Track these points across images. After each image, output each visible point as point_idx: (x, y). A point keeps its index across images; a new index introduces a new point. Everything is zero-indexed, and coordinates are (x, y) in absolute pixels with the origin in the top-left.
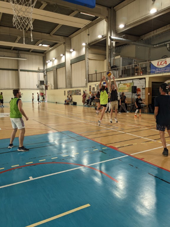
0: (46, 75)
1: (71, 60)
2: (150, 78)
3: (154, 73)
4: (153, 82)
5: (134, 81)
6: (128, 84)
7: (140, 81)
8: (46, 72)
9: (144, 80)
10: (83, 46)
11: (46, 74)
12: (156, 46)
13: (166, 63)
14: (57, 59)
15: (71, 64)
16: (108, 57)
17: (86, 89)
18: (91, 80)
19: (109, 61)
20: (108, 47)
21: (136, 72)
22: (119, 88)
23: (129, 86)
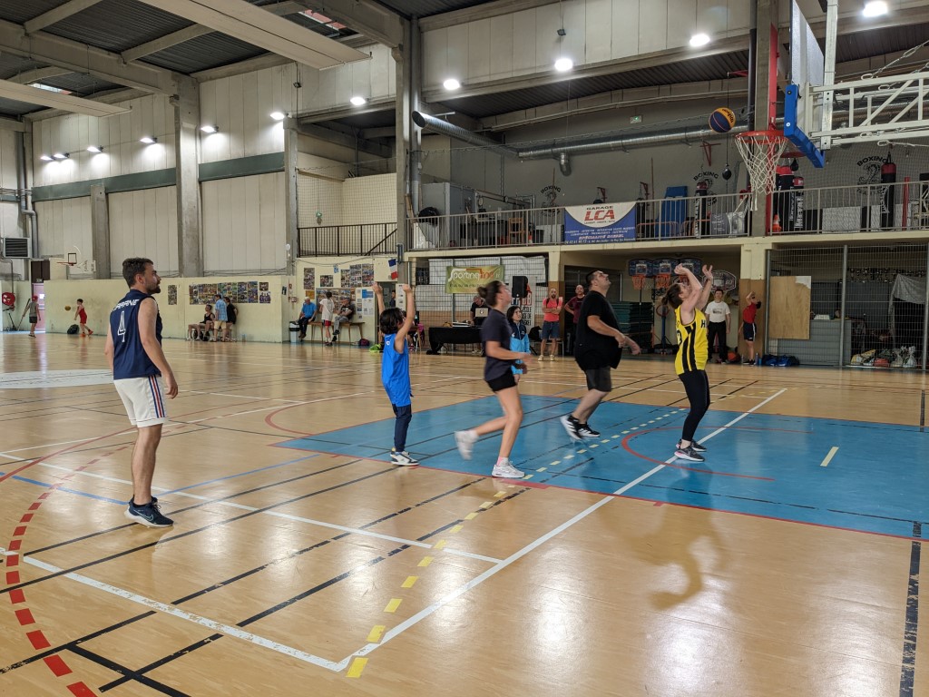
0: (31, 215)
1: (201, 167)
2: (562, 253)
3: (575, 240)
4: (567, 268)
5: (505, 262)
6: (486, 270)
7: (528, 261)
8: (33, 203)
9: (541, 260)
10: (272, 122)
11: (30, 210)
12: (524, 154)
13: (612, 217)
14: (109, 152)
15: (200, 182)
16: (403, 178)
17: (292, 279)
18: (313, 250)
19: (408, 192)
20: (402, 144)
21: (514, 235)
22: (449, 280)
23: (489, 276)
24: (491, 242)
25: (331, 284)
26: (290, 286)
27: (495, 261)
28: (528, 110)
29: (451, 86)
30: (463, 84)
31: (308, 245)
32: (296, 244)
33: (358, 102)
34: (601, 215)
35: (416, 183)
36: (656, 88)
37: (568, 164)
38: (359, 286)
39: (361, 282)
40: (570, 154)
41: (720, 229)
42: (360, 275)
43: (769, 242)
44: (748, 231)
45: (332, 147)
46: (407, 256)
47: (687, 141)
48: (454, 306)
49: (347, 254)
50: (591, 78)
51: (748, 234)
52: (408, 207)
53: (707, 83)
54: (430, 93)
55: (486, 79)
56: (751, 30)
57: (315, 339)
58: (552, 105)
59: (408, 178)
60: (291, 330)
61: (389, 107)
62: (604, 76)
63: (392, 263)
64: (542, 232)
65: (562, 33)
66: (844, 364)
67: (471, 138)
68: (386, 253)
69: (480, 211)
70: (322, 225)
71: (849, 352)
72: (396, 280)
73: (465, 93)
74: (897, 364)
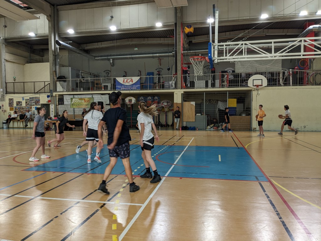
6: (86, 99)
12: (97, 58)
13: (132, 82)
16: (52, 65)
17: (3, 103)
18: (12, 91)
19: (54, 70)
20: (51, 52)
21: (97, 87)
22: (72, 103)
23: (88, 101)
24: (88, 89)
25: (21, 105)
26: (3, 106)
27: (90, 96)
28: (98, 43)
29: (71, 32)
30: (75, 31)
31: (10, 89)
32: (5, 89)
33: (32, 34)
34: (128, 81)
35: (58, 67)
36: (143, 39)
37: (113, 63)
38: (34, 105)
39: (34, 104)
40: (113, 59)
41: (167, 87)
42: (33, 101)
43: (183, 91)
44: (176, 87)
45: (19, 51)
46: (54, 94)
47: (153, 57)
48: (74, 113)
49: (28, 93)
50: (122, 34)
51: (176, 88)
52: (54, 75)
53: (159, 39)
54: (62, 34)
55: (85, 31)
56: (175, 23)
57: (14, 127)
58: (108, 42)
59: (54, 65)
60: (3, 123)
61: (45, 38)
62: (126, 33)
63: (48, 96)
64: (107, 86)
65: (112, 17)
66: (205, 129)
67: (78, 51)
68: (45, 93)
69: (82, 78)
70: (16, 82)
71: (206, 125)
72: (50, 103)
73: (76, 35)
74: (220, 128)
